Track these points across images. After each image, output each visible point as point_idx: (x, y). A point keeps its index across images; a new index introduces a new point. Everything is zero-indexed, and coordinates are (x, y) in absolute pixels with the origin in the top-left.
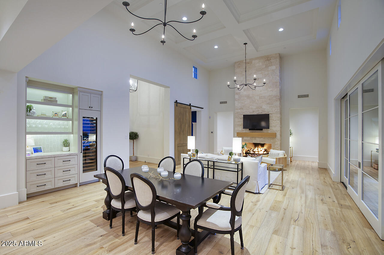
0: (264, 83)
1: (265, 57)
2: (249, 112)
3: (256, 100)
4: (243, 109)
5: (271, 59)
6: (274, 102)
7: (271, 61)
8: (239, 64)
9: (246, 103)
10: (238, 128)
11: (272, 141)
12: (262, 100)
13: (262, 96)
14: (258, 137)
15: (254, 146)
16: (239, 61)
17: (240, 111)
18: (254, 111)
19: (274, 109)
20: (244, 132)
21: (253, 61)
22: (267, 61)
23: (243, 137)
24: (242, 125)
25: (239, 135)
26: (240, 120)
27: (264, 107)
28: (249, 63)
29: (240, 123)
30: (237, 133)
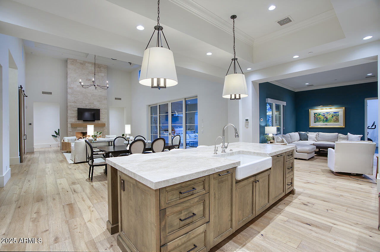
0: (108, 87)
2: (83, 106)
3: (89, 97)
4: (76, 103)
5: (101, 68)
6: (103, 100)
7: (101, 69)
8: (72, 62)
9: (79, 98)
10: (71, 119)
11: (101, 129)
12: (94, 97)
13: (93, 95)
15: (82, 135)
16: (72, 59)
18: (87, 106)
19: (103, 106)
20: (78, 123)
21: (86, 64)
22: (98, 68)
23: (76, 127)
24: (75, 117)
25: (74, 126)
26: (73, 112)
27: (96, 103)
28: (82, 64)
29: (73, 115)
30: (71, 124)
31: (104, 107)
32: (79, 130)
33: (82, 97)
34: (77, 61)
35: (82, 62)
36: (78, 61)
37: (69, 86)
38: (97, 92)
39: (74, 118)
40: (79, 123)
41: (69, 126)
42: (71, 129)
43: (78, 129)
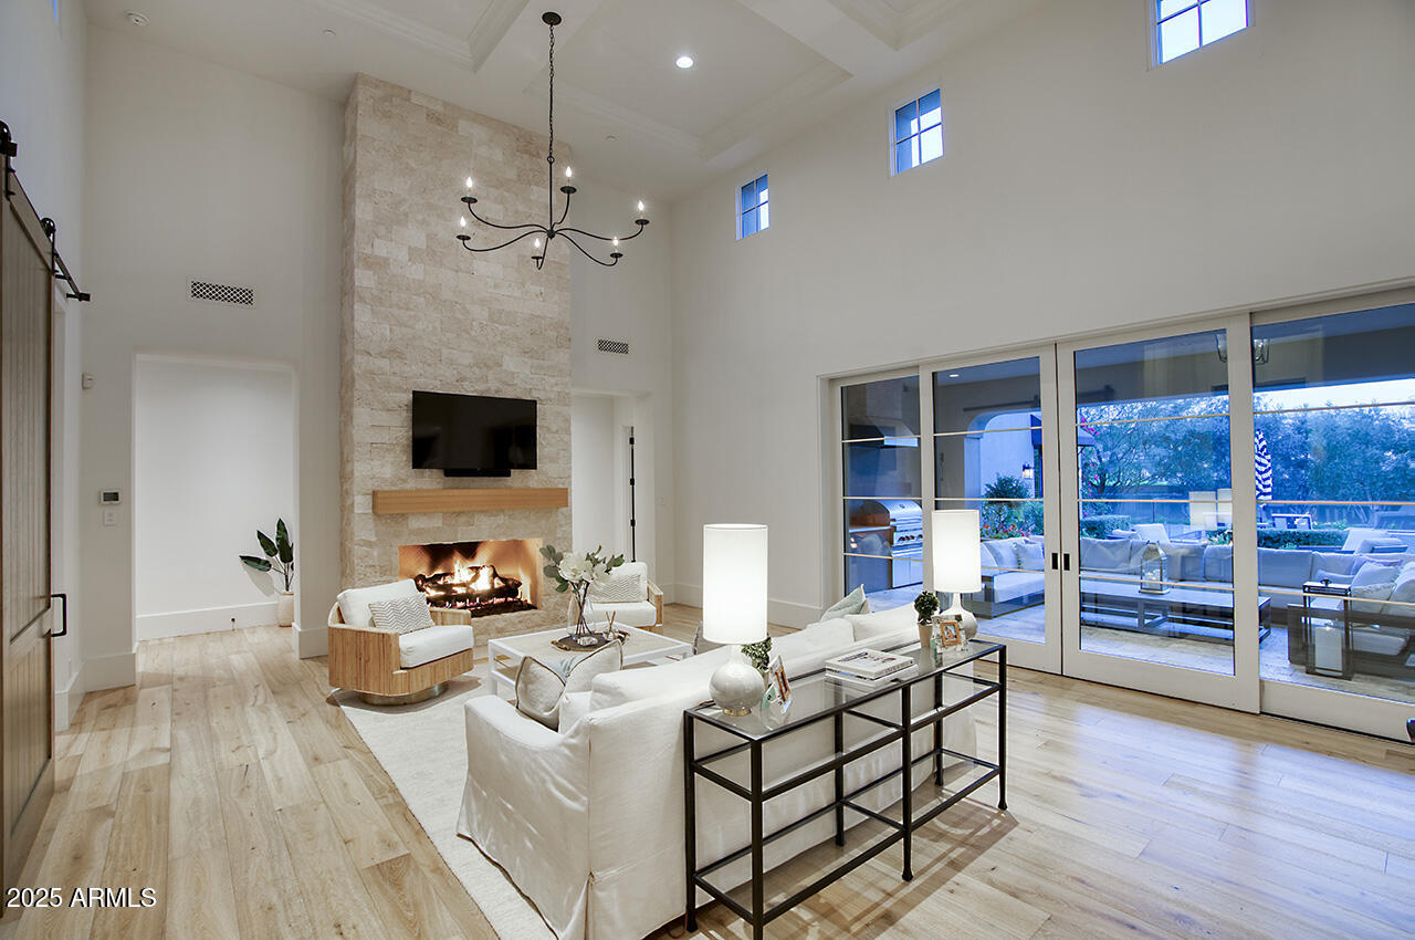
1: (516, 130)
2: (440, 381)
3: (474, 324)
4: (401, 356)
5: (538, 156)
6: (550, 347)
8: (383, 100)
9: (420, 326)
10: (376, 463)
11: (541, 524)
12: (500, 327)
14: (482, 512)
15: (426, 559)
16: (384, 83)
17: (384, 363)
18: (465, 379)
19: (553, 381)
20: (410, 484)
21: (463, 124)
22: (526, 156)
23: (404, 516)
24: (398, 449)
25: (385, 506)
26: (383, 418)
27: (511, 363)
28: (439, 121)
29: (386, 437)
30: (374, 494)
31: (555, 389)
32: (419, 532)
33: (438, 325)
34: (408, 100)
35: (439, 108)
36: (414, 100)
37: (361, 246)
38: (517, 293)
39: (390, 458)
40: (418, 490)
41: (361, 504)
42: (370, 523)
43: (415, 523)
